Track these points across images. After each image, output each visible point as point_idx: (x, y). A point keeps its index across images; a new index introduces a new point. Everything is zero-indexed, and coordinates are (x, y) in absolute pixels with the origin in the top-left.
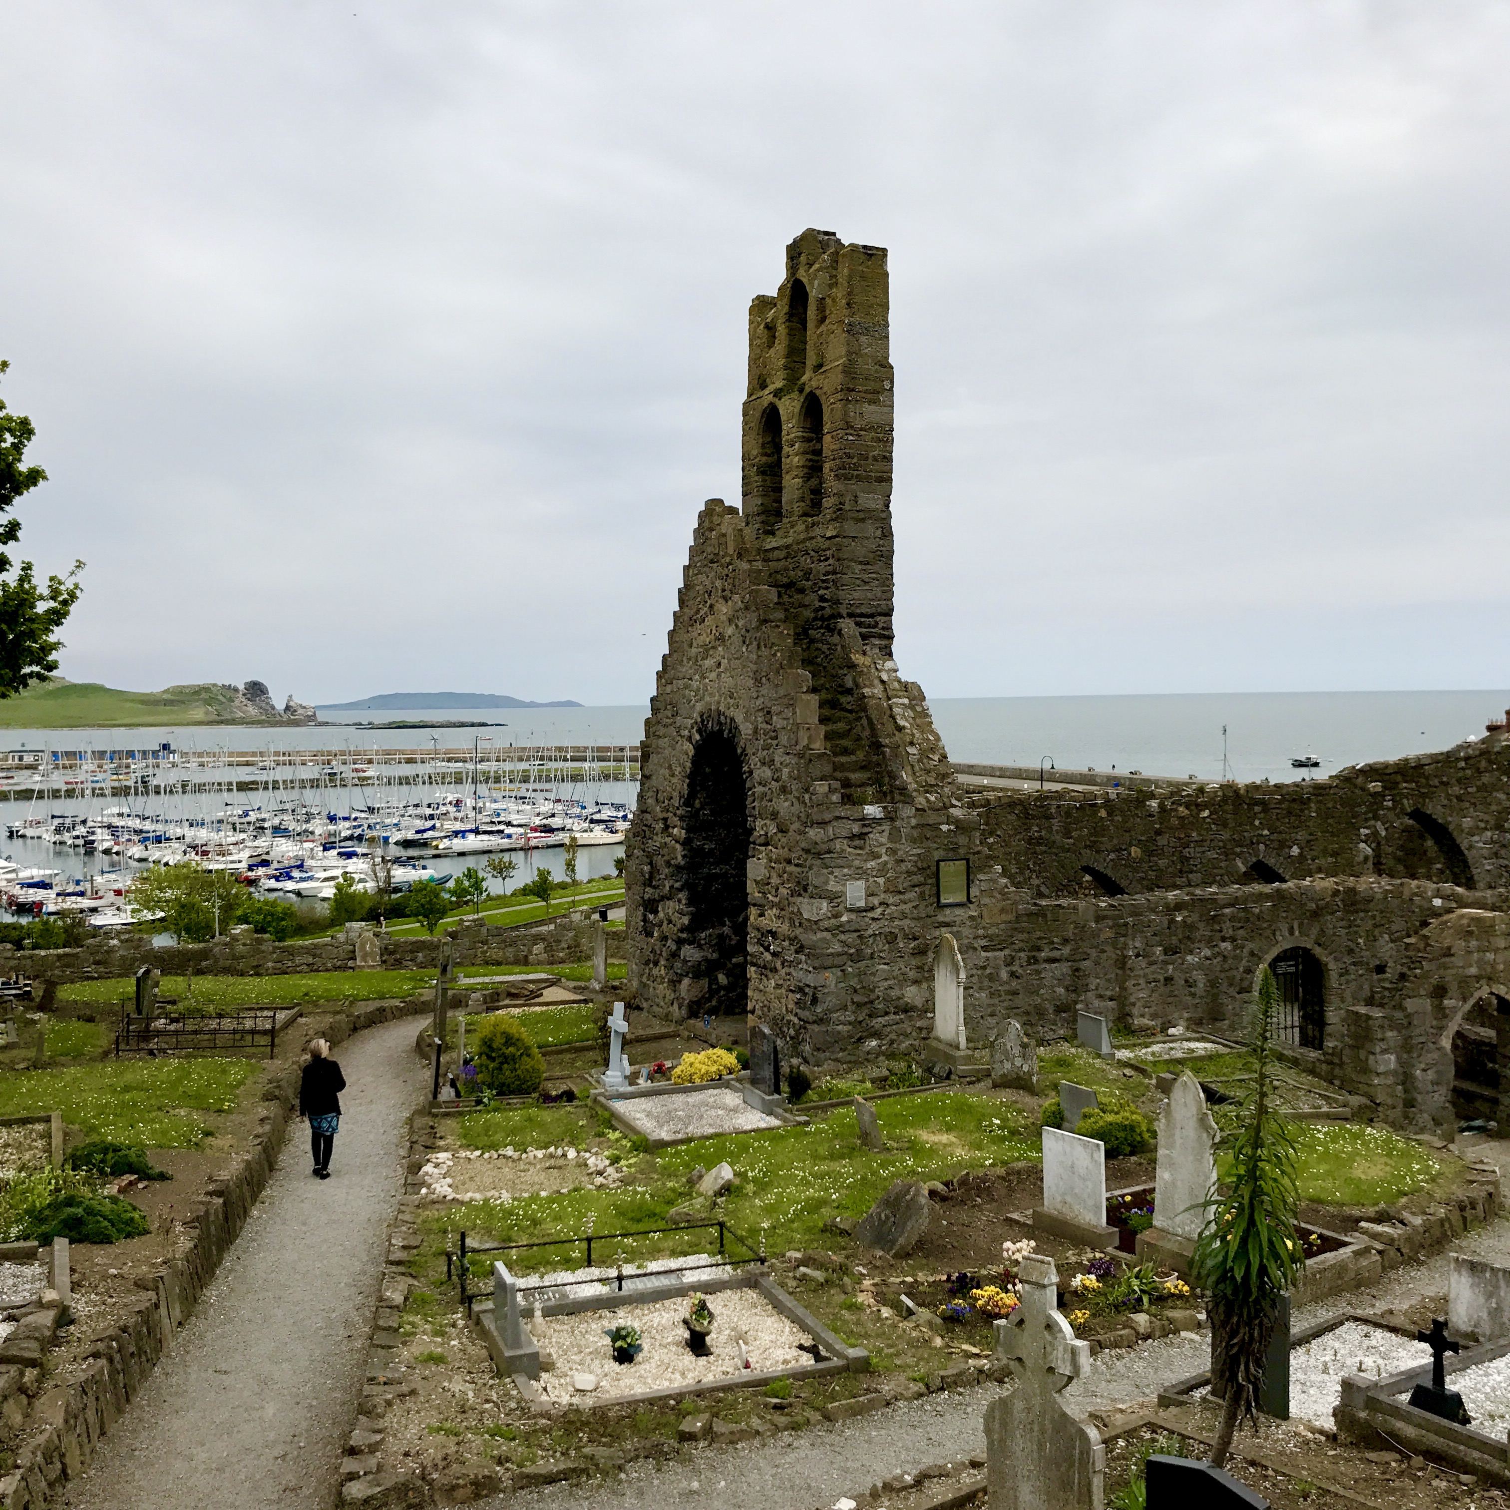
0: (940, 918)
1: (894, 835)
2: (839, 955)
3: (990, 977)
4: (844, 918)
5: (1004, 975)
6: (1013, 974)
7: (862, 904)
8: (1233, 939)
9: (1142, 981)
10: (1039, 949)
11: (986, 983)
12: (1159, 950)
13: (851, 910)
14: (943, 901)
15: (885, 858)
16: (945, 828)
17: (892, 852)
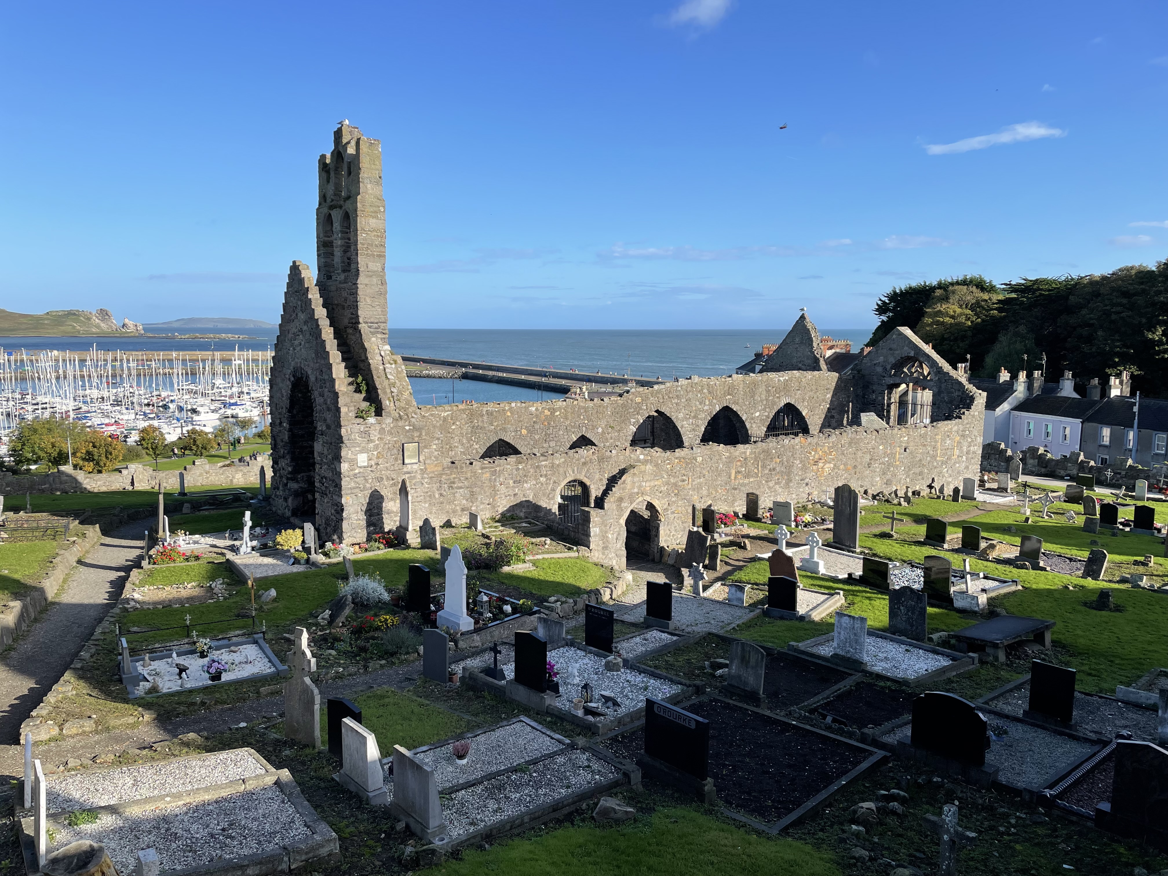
0: (405, 470)
1: (382, 431)
2: (354, 488)
3: (430, 496)
4: (357, 471)
5: (437, 496)
6: (441, 495)
7: (366, 464)
8: (546, 476)
9: (503, 496)
10: (454, 483)
11: (428, 499)
12: (511, 482)
13: (360, 467)
14: (406, 461)
15: (377, 442)
16: (407, 428)
17: (380, 439)
